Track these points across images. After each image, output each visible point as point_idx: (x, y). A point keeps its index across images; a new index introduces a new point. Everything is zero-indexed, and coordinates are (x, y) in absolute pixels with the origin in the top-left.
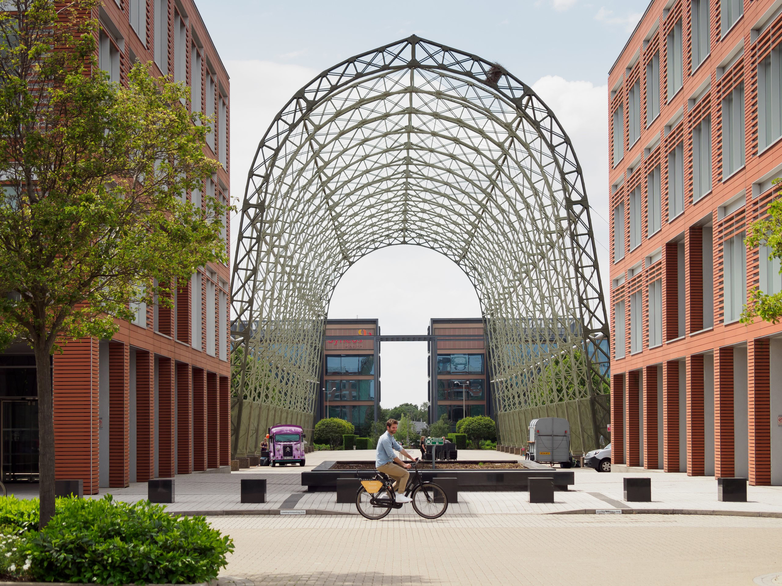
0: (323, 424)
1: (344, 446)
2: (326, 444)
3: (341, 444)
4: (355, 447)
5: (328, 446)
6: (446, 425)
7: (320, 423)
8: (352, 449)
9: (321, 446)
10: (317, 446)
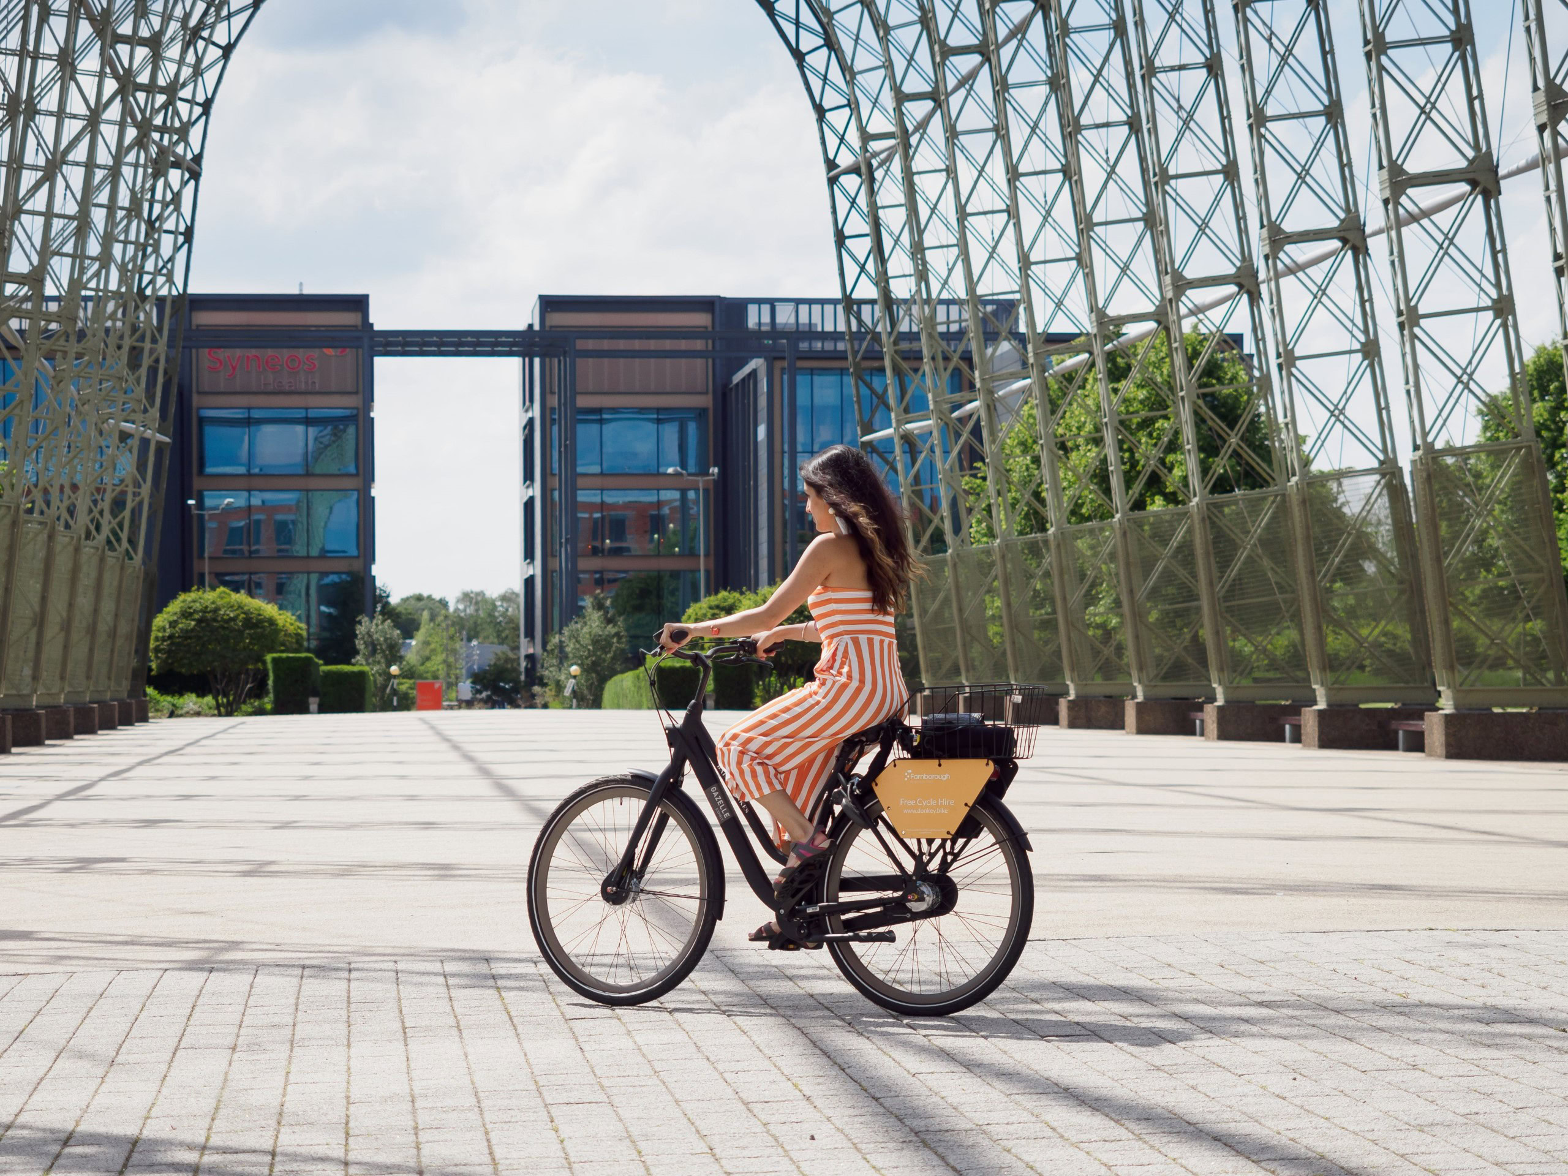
0: (186, 614)
1: (268, 702)
2: (201, 694)
3: (259, 691)
4: (314, 703)
5: (209, 699)
6: (611, 629)
7: (174, 607)
8: (303, 709)
9: (179, 701)
10: (166, 700)
